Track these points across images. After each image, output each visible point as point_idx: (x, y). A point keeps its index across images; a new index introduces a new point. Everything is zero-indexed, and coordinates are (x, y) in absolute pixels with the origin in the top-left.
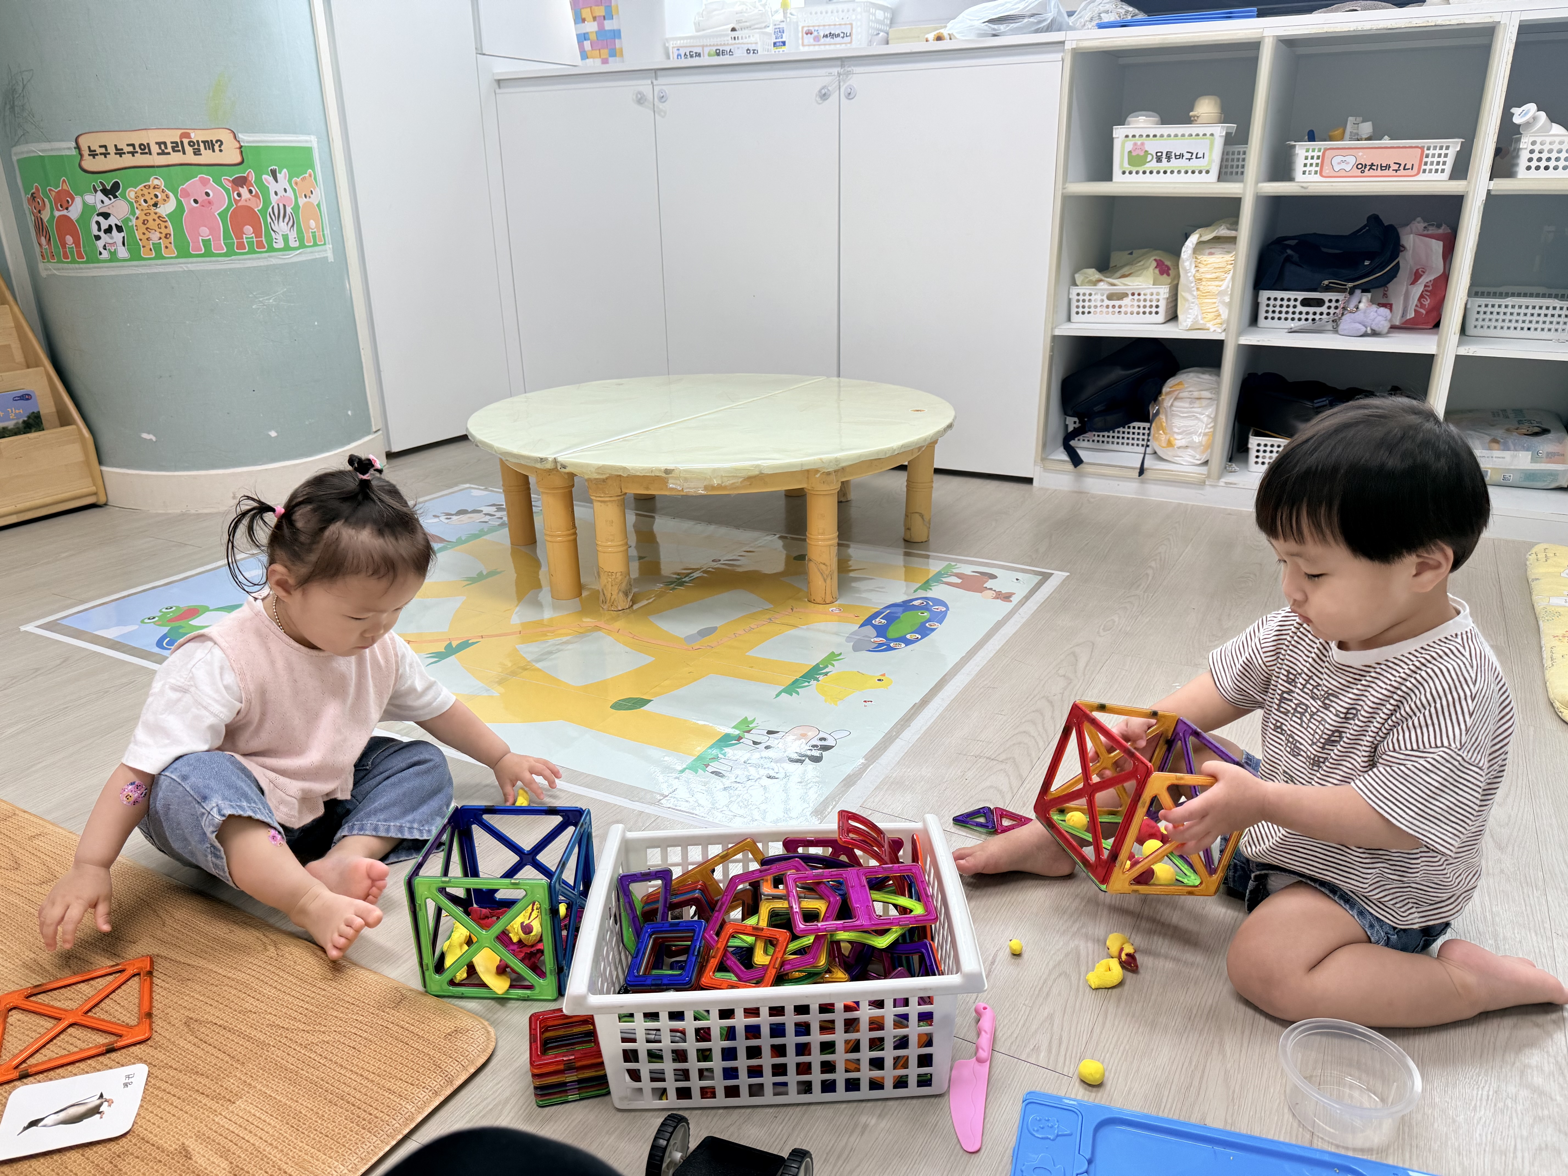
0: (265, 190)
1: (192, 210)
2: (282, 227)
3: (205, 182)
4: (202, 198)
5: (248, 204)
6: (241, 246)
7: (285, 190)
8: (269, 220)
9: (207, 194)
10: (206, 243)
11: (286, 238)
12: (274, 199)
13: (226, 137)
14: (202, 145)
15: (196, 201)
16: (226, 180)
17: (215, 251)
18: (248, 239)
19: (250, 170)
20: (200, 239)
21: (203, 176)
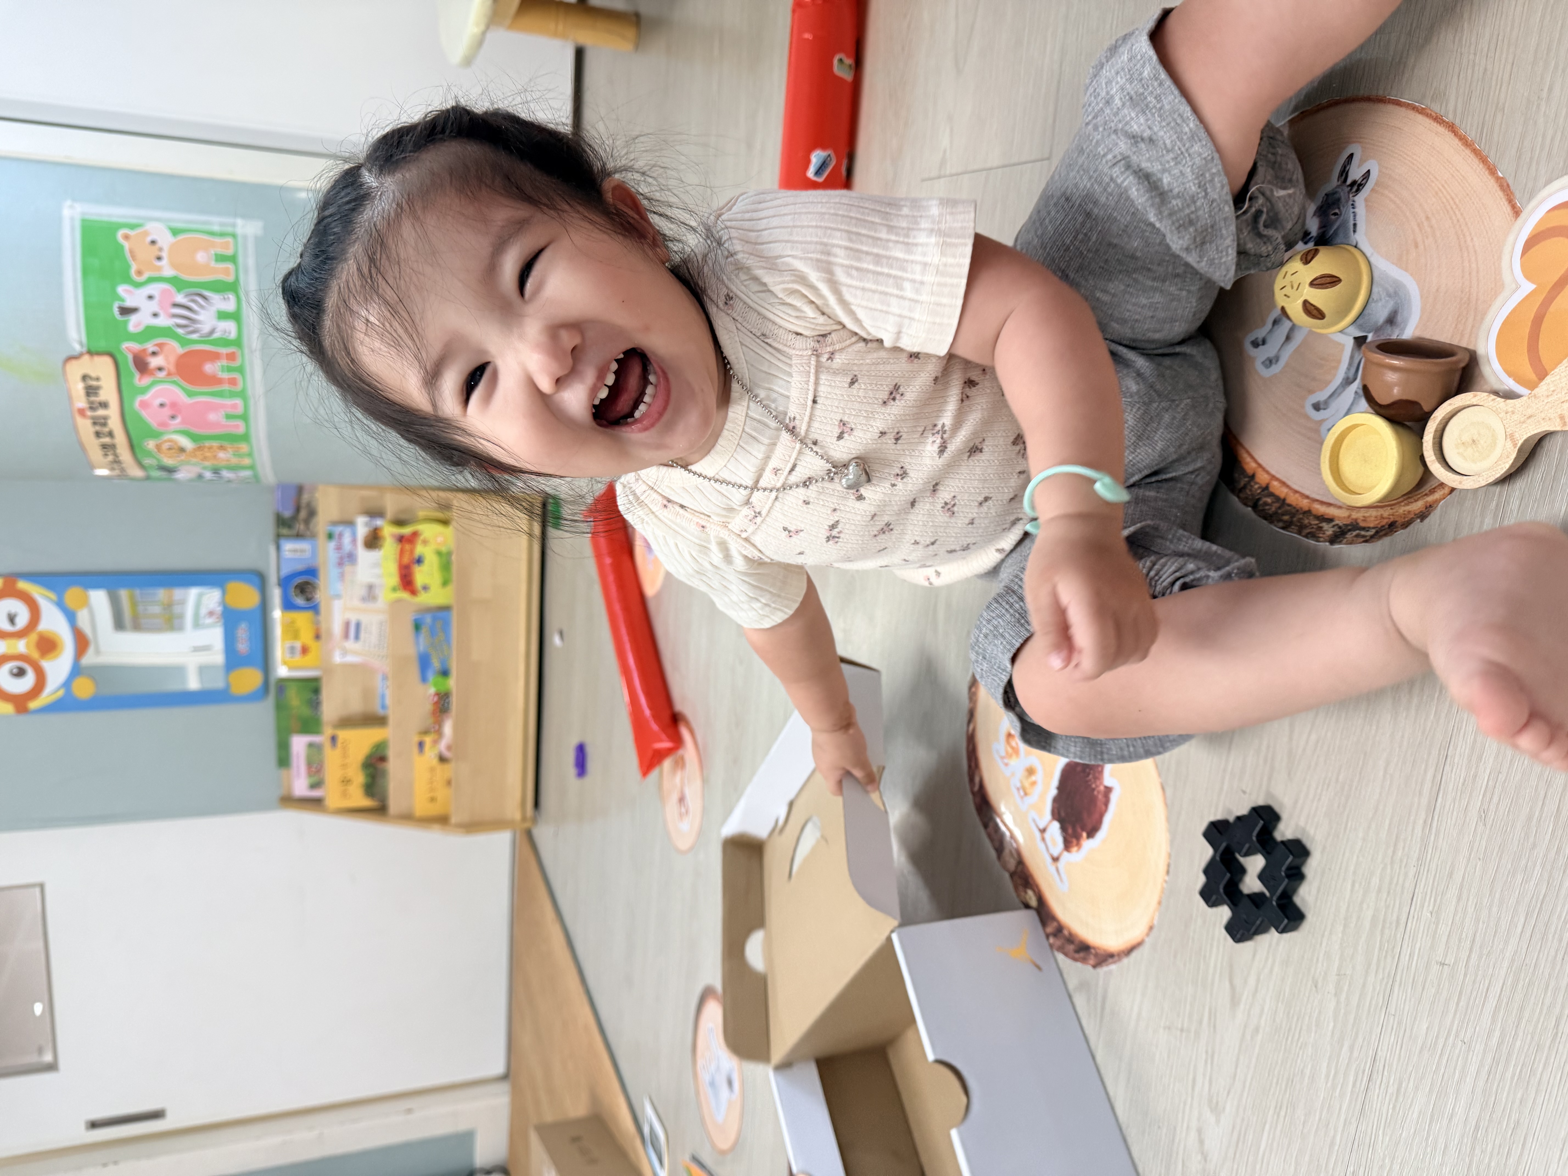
0: (150, 332)
1: (183, 422)
2: (206, 319)
3: (144, 405)
4: (167, 411)
5: (173, 359)
6: (233, 382)
7: (150, 297)
8: (194, 336)
9: (162, 405)
10: (229, 417)
11: (223, 316)
12: (163, 321)
13: (76, 370)
14: (93, 399)
15: (173, 417)
16: (140, 380)
17: (240, 410)
18: (223, 371)
19: (124, 347)
20: (224, 421)
21: (136, 404)
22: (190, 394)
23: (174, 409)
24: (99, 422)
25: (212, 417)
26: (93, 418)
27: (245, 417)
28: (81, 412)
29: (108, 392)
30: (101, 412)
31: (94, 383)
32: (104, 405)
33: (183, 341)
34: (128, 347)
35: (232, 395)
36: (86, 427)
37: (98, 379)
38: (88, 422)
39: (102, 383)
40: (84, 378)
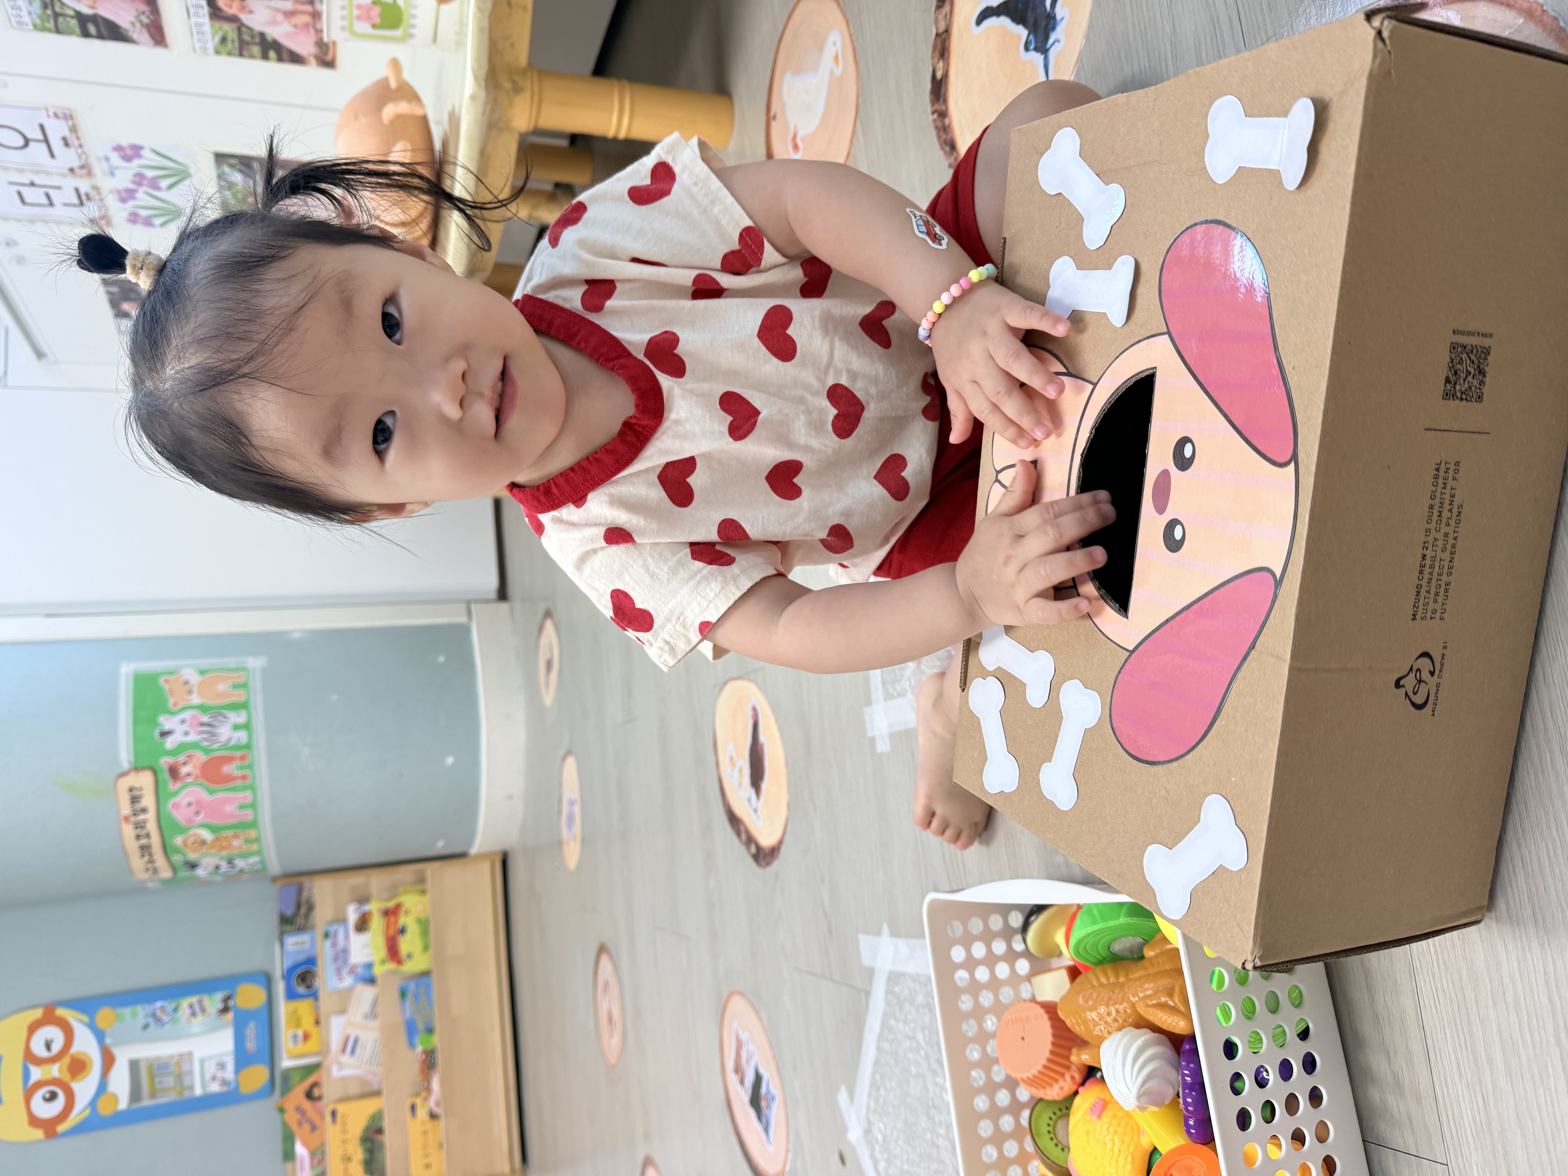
1: (206, 817)
2: (224, 731)
3: (176, 806)
4: (193, 809)
5: (199, 766)
6: (244, 777)
7: (183, 721)
8: (215, 746)
9: (189, 805)
10: (241, 807)
12: (193, 737)
13: (125, 783)
14: (135, 806)
15: (197, 813)
16: (173, 786)
17: (250, 800)
18: (237, 770)
19: (162, 761)
20: (237, 812)
21: (169, 806)
23: (198, 807)
24: (140, 826)
25: (229, 809)
26: (135, 823)
28: (126, 819)
29: (148, 801)
30: (142, 817)
31: (137, 793)
34: (165, 761)
36: (129, 831)
37: (141, 790)
38: (131, 827)
39: (144, 792)
40: (131, 790)
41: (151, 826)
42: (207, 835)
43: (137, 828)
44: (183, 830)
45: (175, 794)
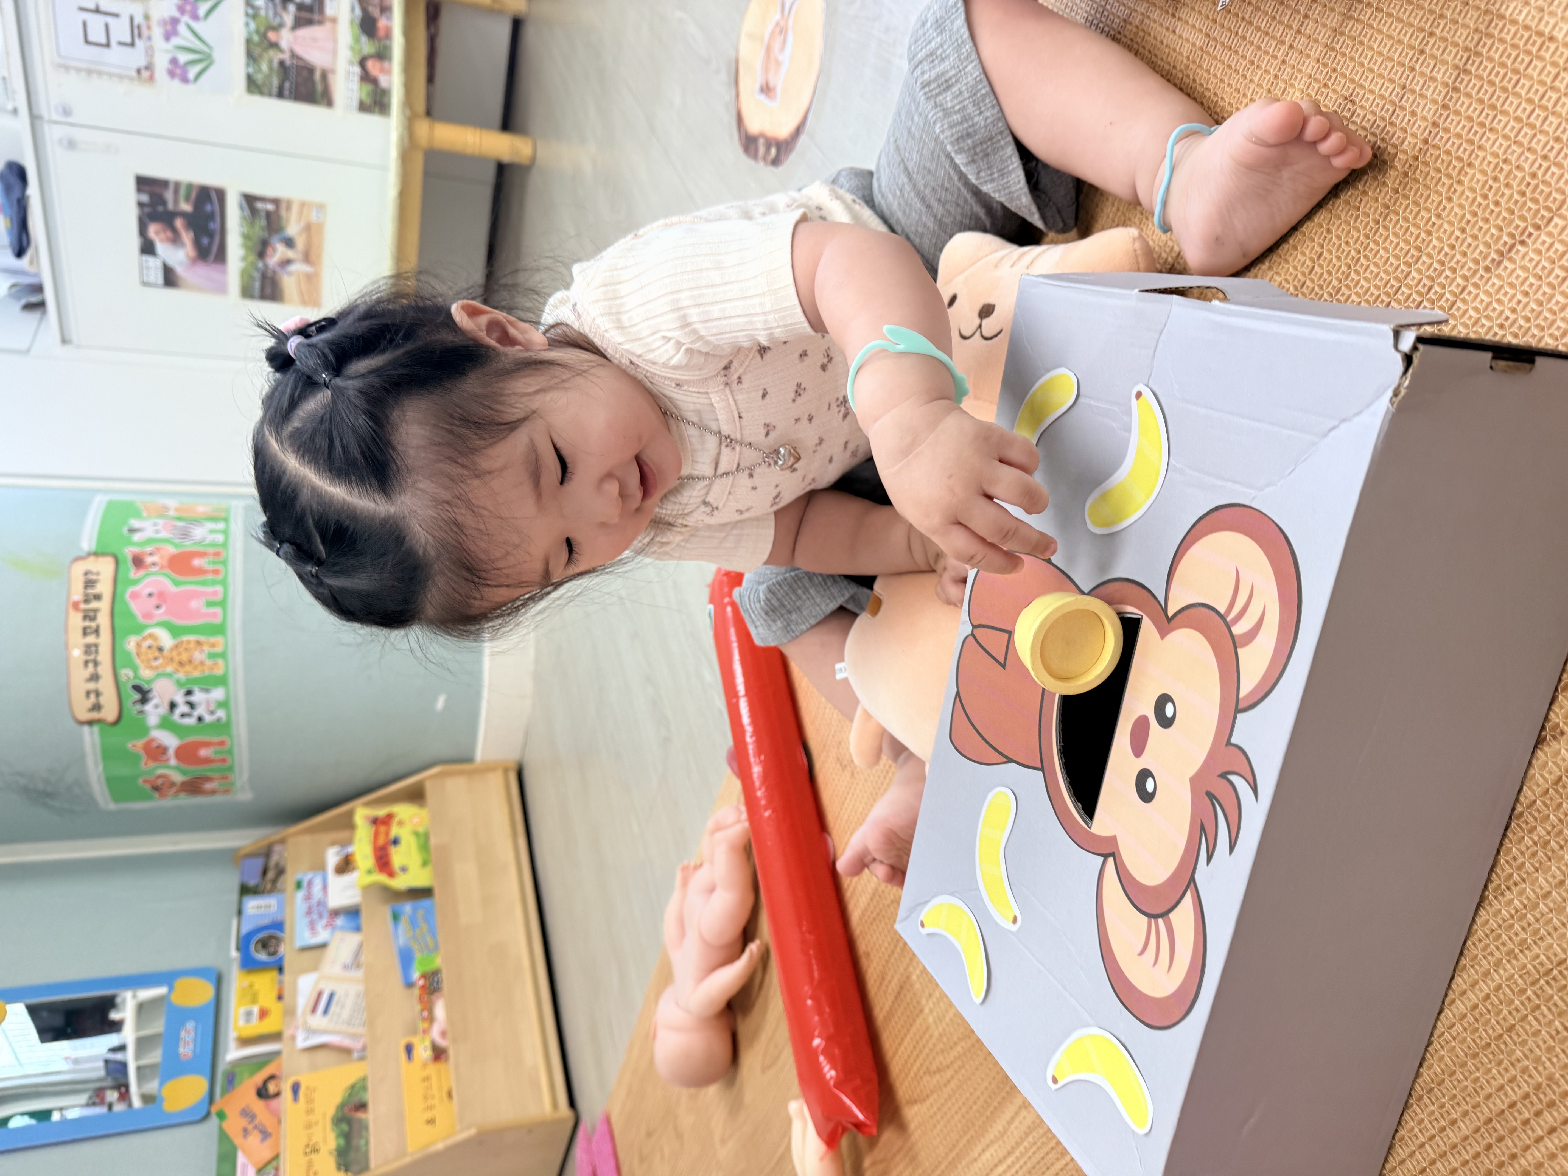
1: (169, 613)
2: (200, 534)
3: (135, 596)
4: (154, 601)
5: (166, 557)
6: (216, 572)
7: (155, 524)
8: (188, 543)
9: (150, 595)
10: (210, 604)
12: (163, 535)
13: (80, 568)
14: (89, 591)
15: (158, 607)
16: (135, 574)
17: (219, 598)
18: (209, 564)
19: (125, 551)
20: (205, 610)
21: (127, 596)
22: (177, 583)
23: (160, 599)
24: (89, 616)
25: (194, 604)
26: (85, 611)
27: (223, 604)
28: (76, 606)
29: (104, 587)
30: (94, 605)
31: (94, 577)
32: (98, 597)
33: (176, 546)
34: (129, 551)
35: (214, 583)
36: (76, 621)
37: (98, 574)
38: (80, 615)
39: (100, 577)
40: (86, 574)
41: (103, 620)
42: (166, 640)
43: (85, 618)
44: (138, 629)
45: (136, 582)
